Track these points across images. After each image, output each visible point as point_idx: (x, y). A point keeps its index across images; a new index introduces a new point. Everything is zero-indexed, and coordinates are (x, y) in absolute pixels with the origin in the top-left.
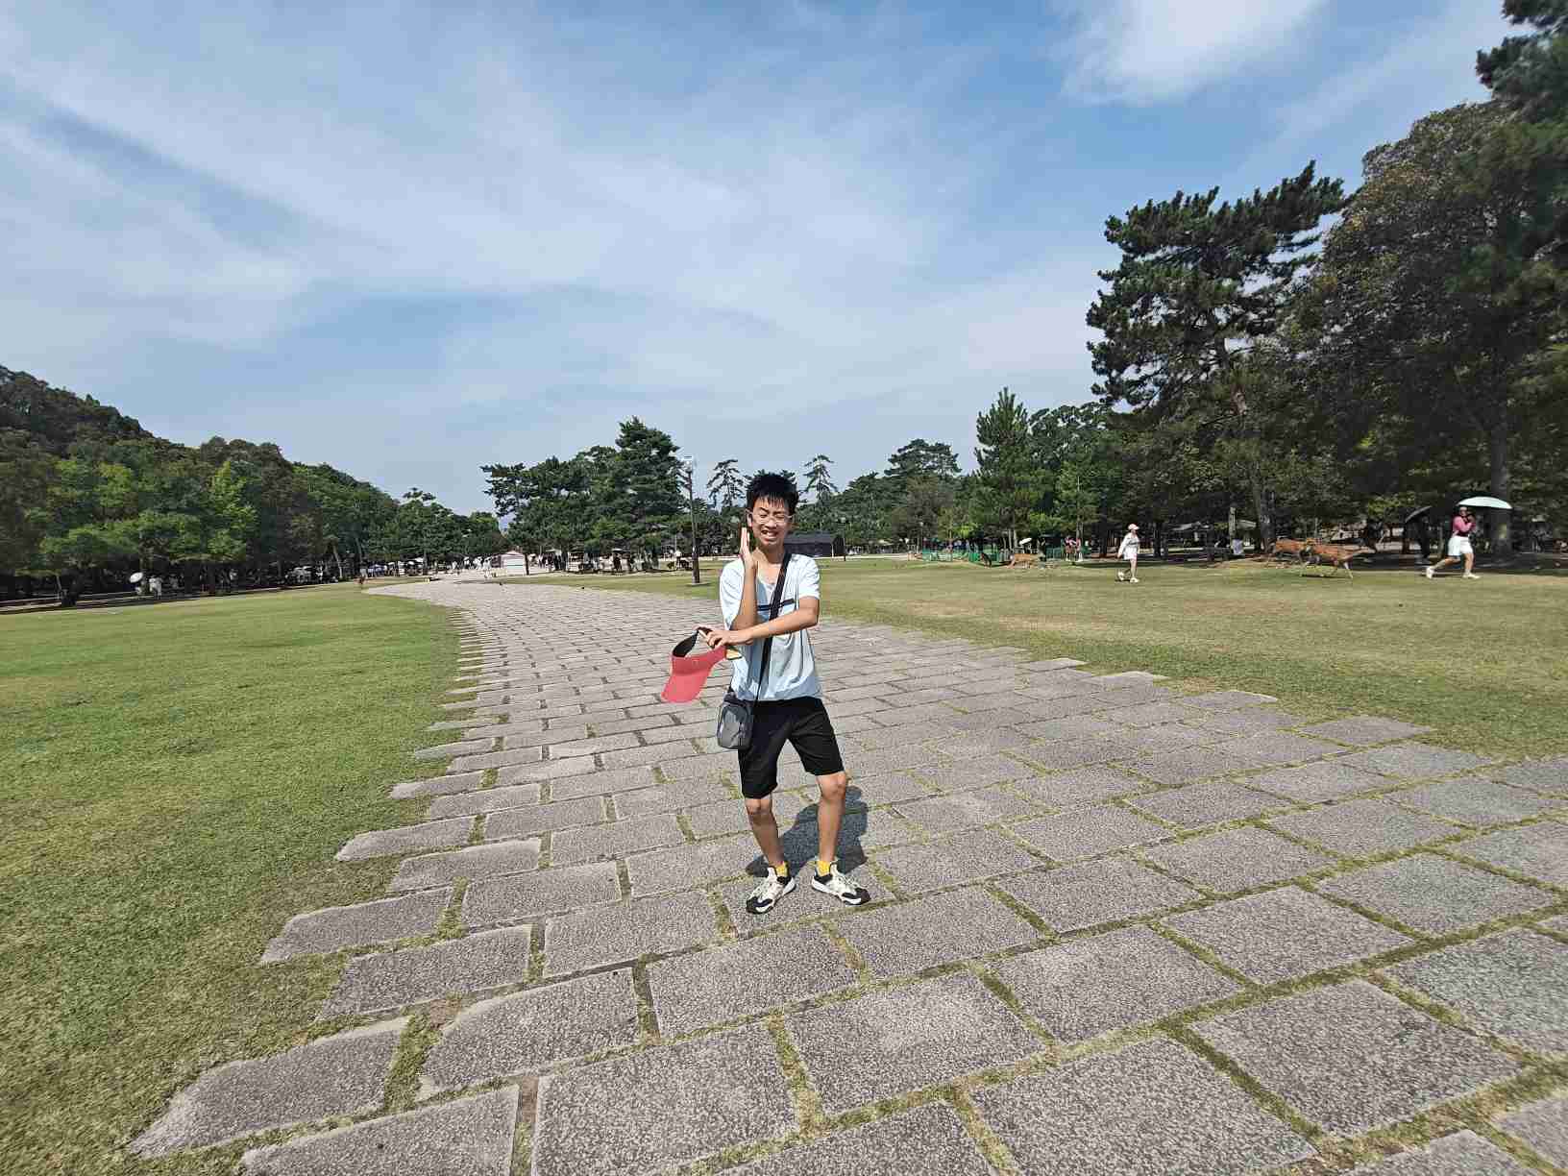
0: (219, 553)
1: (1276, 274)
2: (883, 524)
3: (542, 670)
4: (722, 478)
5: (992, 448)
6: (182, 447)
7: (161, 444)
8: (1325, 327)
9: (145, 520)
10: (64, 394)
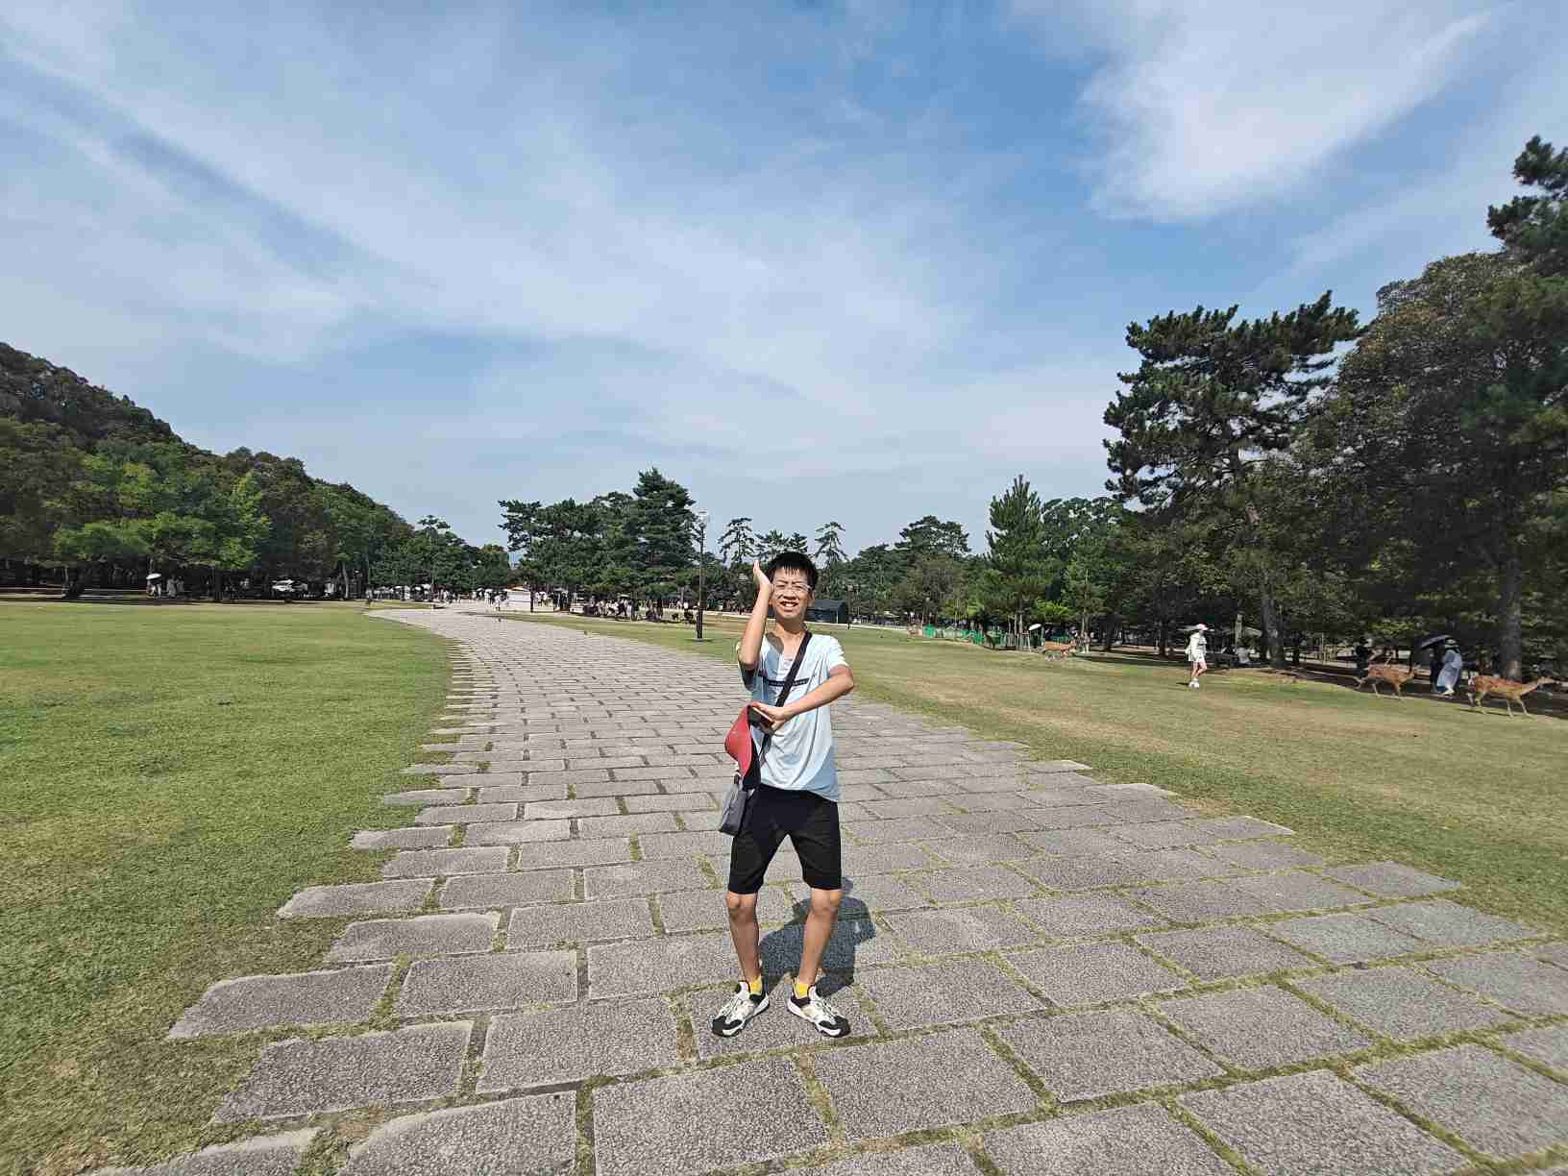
0: (229, 560)
1: (1291, 392)
2: (890, 596)
3: (531, 715)
4: (734, 535)
5: (1004, 533)
6: (208, 454)
7: (189, 450)
8: (1338, 448)
9: (160, 522)
10: (102, 392)
